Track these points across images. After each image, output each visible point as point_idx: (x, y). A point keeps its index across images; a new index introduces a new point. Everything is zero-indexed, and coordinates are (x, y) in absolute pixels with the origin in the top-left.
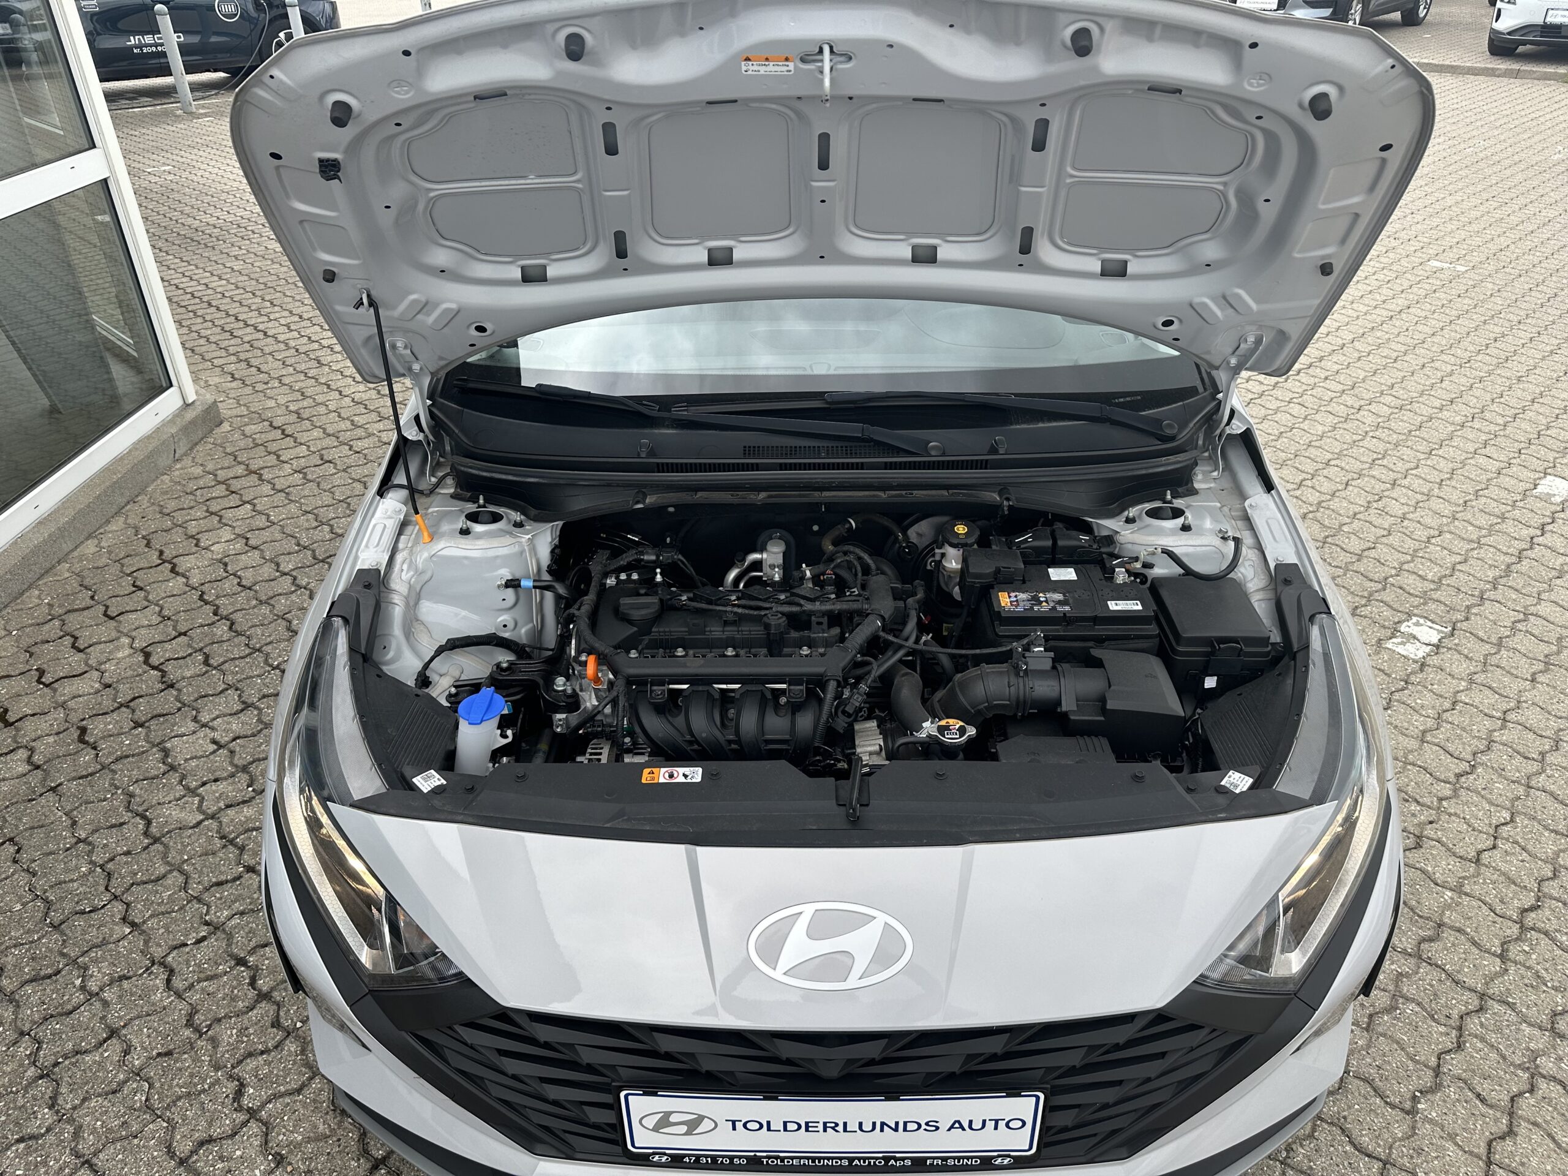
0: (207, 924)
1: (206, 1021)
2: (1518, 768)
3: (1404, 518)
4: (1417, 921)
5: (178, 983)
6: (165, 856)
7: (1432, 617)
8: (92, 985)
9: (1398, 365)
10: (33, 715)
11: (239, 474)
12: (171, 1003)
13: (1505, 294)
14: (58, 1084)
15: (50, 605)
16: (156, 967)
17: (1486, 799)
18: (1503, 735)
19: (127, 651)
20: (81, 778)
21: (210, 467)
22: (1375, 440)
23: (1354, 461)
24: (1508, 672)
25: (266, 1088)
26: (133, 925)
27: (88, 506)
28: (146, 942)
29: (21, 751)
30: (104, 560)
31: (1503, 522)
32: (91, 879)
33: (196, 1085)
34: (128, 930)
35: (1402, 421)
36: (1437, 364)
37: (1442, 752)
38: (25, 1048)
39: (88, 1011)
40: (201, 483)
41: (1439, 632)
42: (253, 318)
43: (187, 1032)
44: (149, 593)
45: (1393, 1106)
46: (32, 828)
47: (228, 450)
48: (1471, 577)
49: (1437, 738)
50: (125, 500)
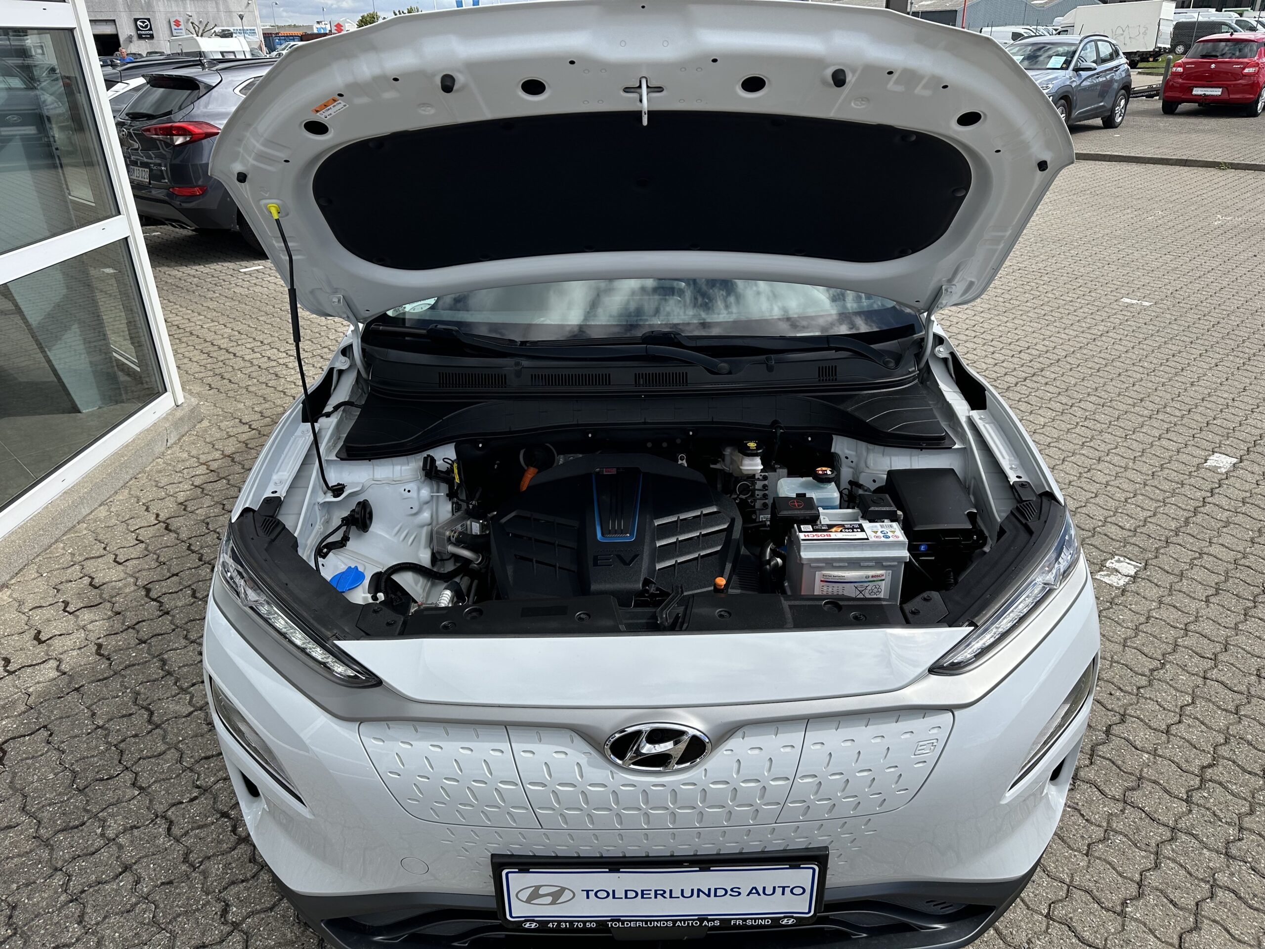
0: (198, 787)
1: (198, 858)
2: (1196, 665)
3: (1107, 484)
4: (1122, 775)
5: (176, 831)
6: (164, 738)
7: (1130, 556)
8: (110, 833)
9: (1101, 374)
10: (61, 635)
11: (216, 457)
12: (171, 845)
13: (1179, 322)
14: (84, 906)
15: (73, 554)
16: (159, 819)
17: (1173, 687)
18: (1185, 641)
19: (132, 588)
20: (99, 680)
21: (194, 453)
22: (1083, 428)
23: (1068, 443)
24: (1188, 595)
25: (246, 907)
26: (141, 788)
27: (102, 481)
28: (151, 801)
29: (51, 661)
30: (113, 521)
31: (1182, 487)
32: (108, 755)
33: (192, 905)
34: (137, 793)
35: (1104, 414)
36: (1129, 373)
37: (1139, 653)
38: (58, 880)
39: (107, 852)
40: (187, 464)
41: (1135, 567)
42: (224, 343)
43: (184, 867)
44: (148, 545)
45: (1108, 910)
46: (61, 718)
47: (208, 440)
48: (1158, 527)
49: (1135, 643)
50: (129, 477)
